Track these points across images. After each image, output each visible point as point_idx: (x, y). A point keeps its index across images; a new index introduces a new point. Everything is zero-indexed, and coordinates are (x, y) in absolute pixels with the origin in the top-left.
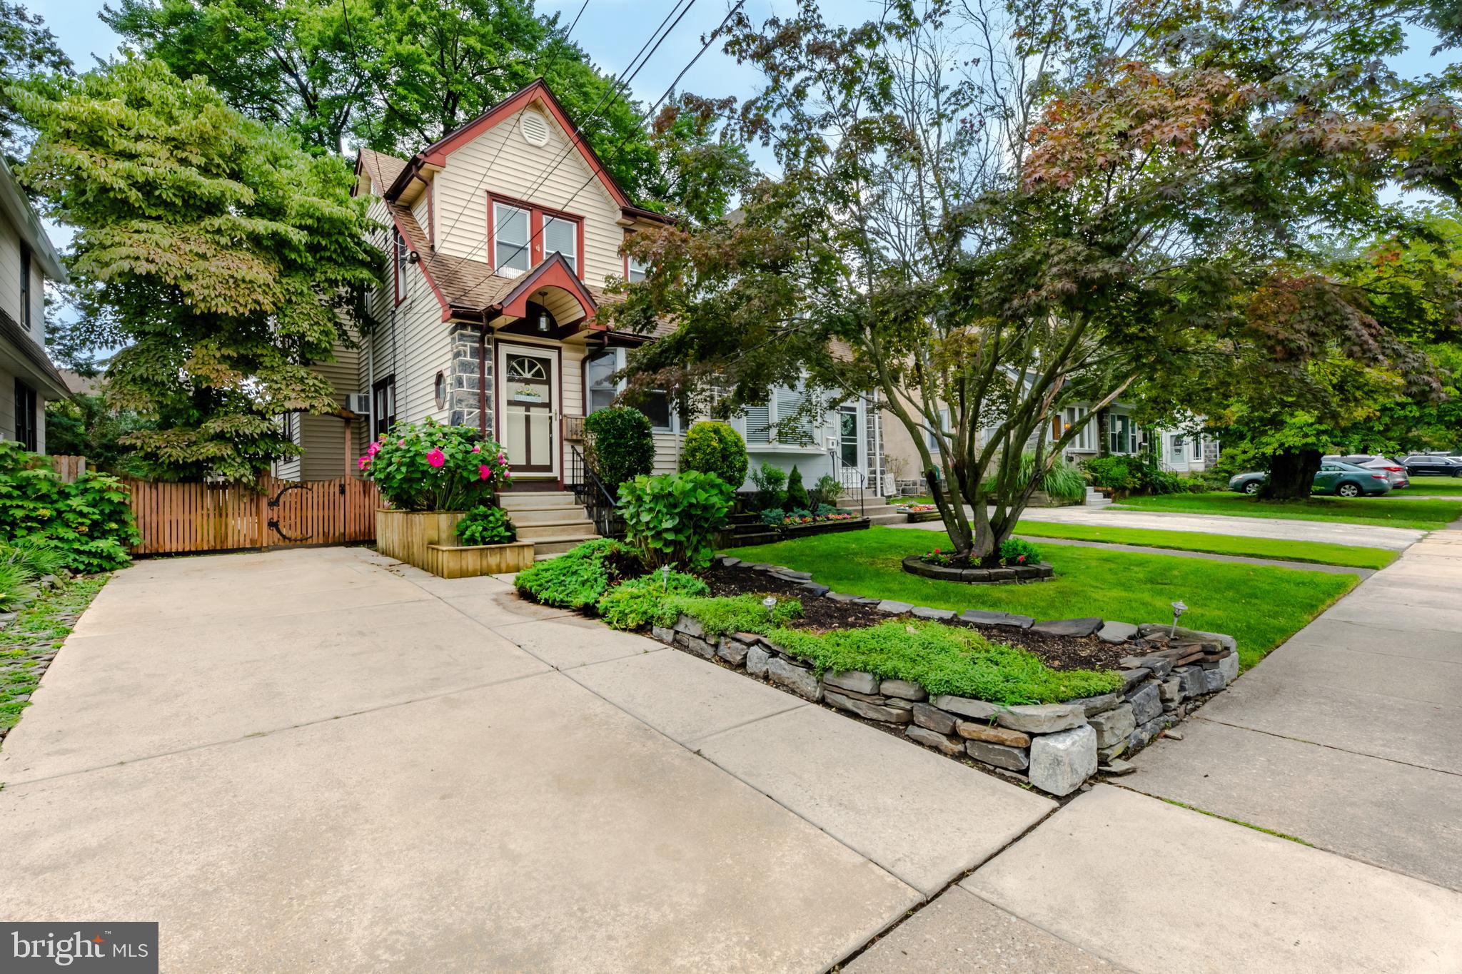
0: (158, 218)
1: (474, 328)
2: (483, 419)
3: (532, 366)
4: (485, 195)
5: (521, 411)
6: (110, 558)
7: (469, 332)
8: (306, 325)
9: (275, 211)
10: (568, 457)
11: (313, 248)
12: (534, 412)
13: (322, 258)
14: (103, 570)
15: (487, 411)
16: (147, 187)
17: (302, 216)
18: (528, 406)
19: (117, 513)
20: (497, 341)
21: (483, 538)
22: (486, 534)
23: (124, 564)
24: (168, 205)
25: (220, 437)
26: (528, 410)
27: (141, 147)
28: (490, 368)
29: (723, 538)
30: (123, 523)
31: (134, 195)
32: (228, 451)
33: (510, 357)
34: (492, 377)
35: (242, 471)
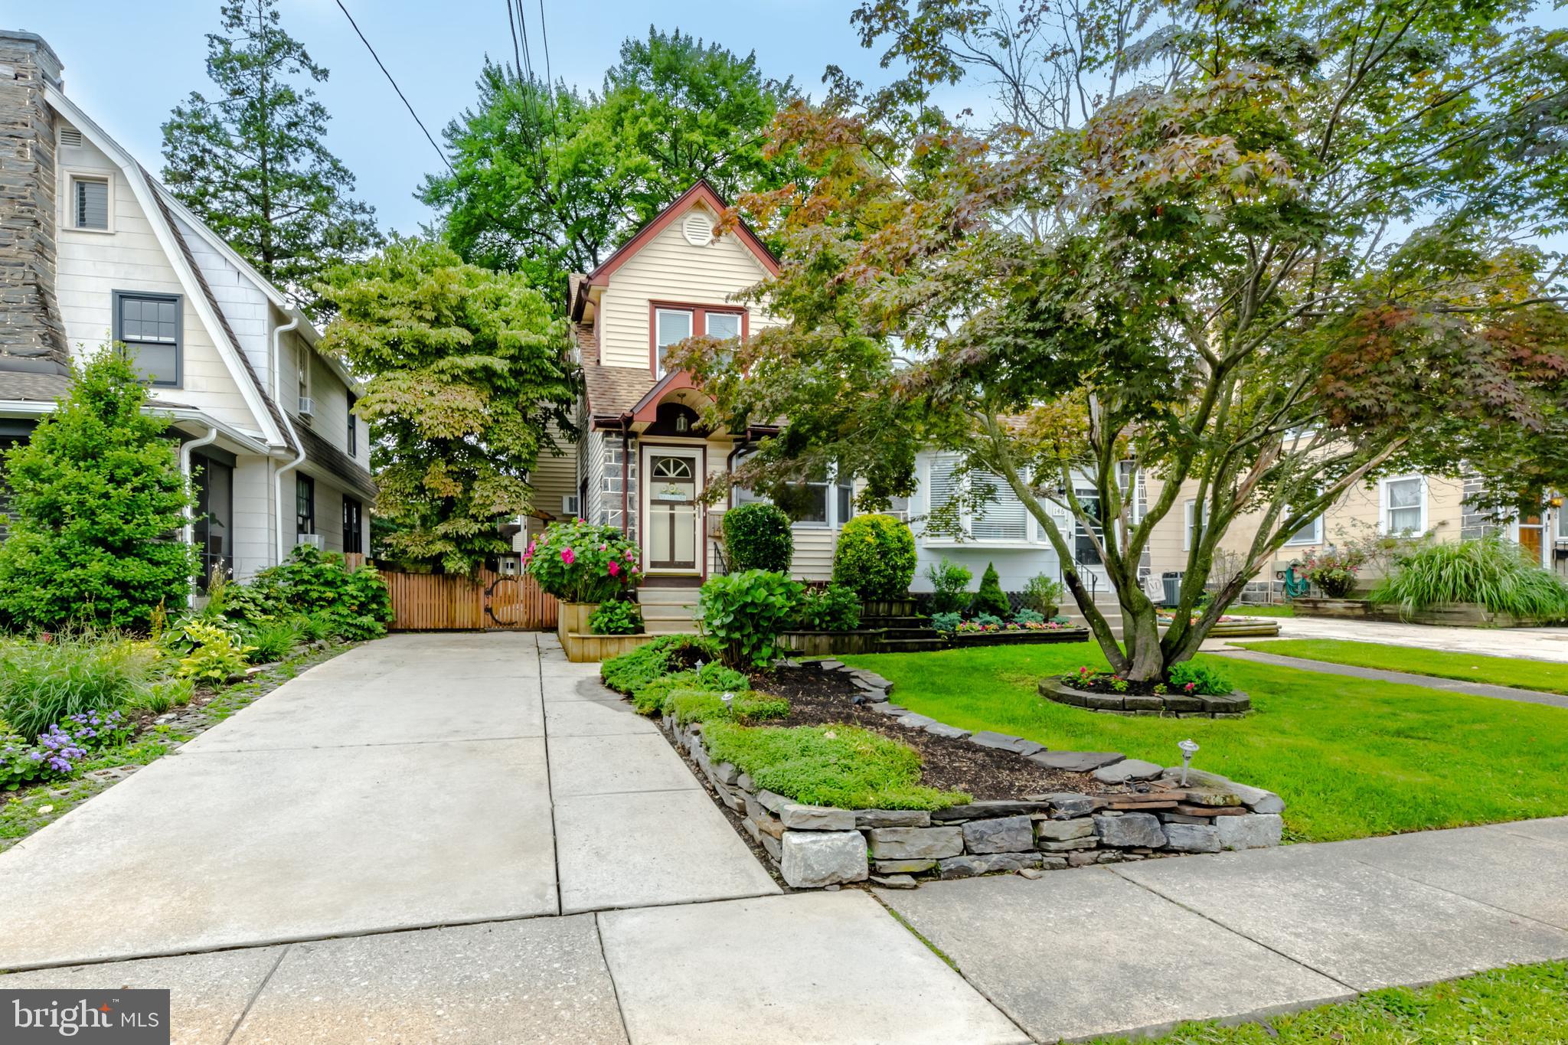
0: (403, 367)
1: (619, 434)
2: (626, 519)
3: (677, 465)
4: (648, 304)
5: (665, 510)
6: (370, 631)
7: (614, 438)
8: (510, 440)
9: (489, 346)
10: (711, 554)
11: (516, 373)
12: (679, 511)
13: (525, 381)
14: (364, 639)
15: (629, 511)
16: (395, 345)
17: (508, 348)
18: (672, 504)
19: (377, 596)
20: (642, 444)
21: (608, 629)
22: (611, 625)
23: (380, 636)
24: (409, 356)
25: (445, 536)
26: (672, 508)
27: (392, 312)
28: (633, 471)
29: (865, 642)
30: (382, 604)
31: (387, 351)
32: (450, 548)
33: (654, 459)
34: (636, 480)
35: (461, 564)
